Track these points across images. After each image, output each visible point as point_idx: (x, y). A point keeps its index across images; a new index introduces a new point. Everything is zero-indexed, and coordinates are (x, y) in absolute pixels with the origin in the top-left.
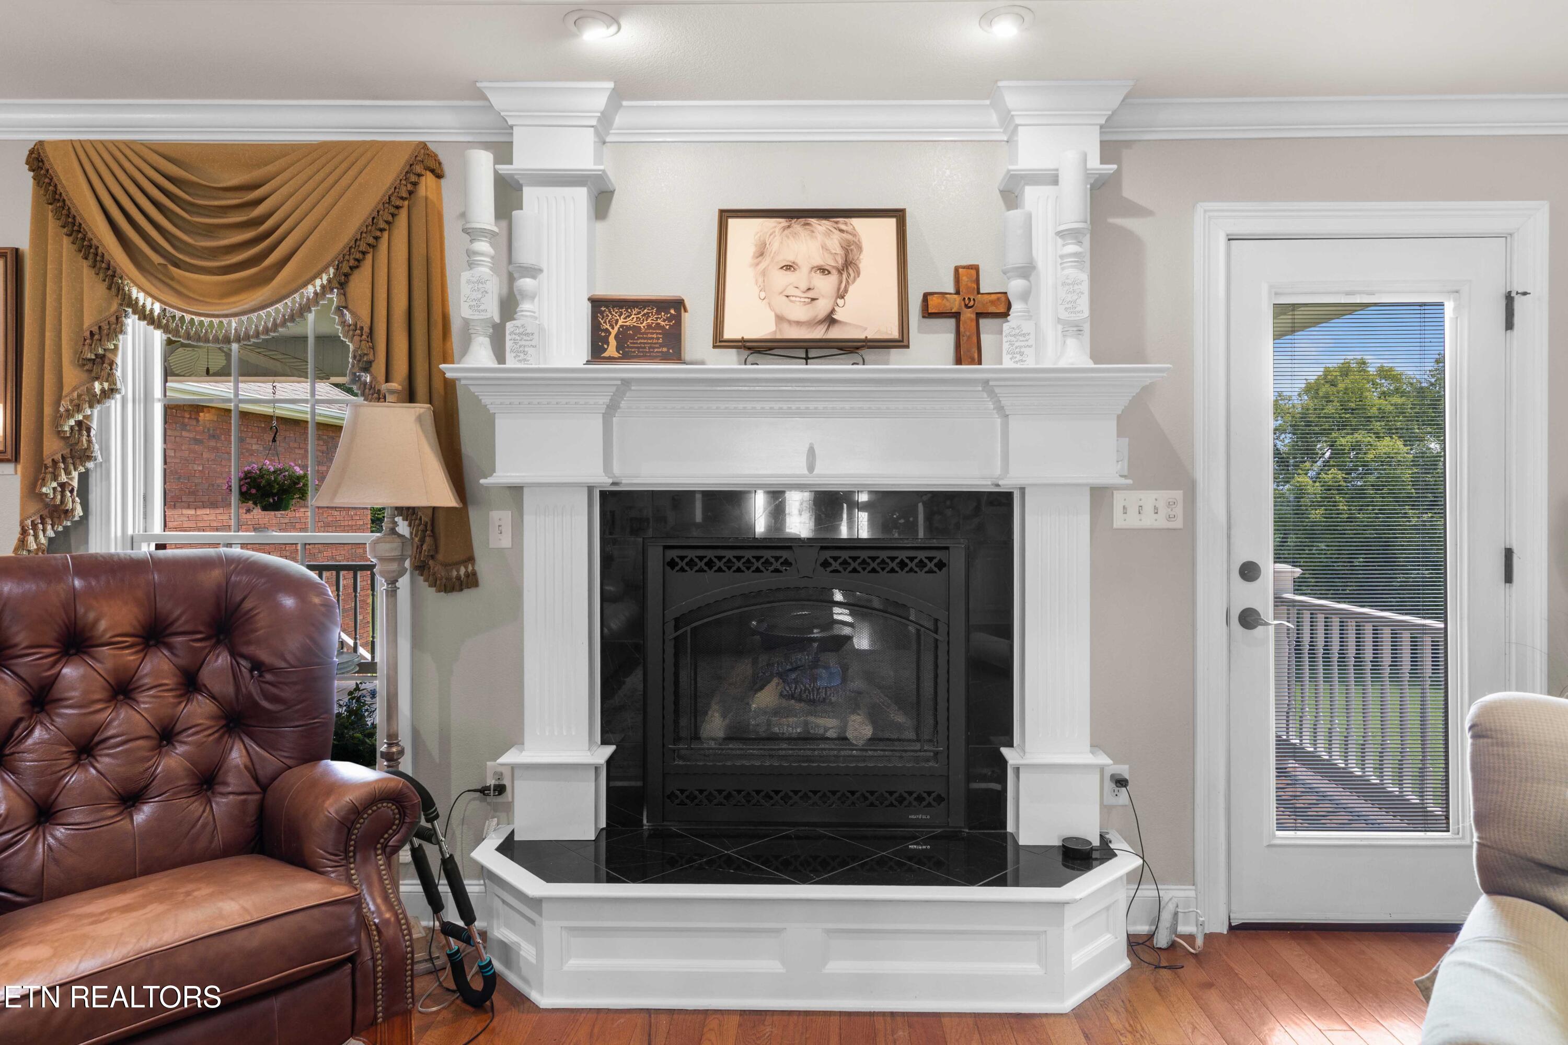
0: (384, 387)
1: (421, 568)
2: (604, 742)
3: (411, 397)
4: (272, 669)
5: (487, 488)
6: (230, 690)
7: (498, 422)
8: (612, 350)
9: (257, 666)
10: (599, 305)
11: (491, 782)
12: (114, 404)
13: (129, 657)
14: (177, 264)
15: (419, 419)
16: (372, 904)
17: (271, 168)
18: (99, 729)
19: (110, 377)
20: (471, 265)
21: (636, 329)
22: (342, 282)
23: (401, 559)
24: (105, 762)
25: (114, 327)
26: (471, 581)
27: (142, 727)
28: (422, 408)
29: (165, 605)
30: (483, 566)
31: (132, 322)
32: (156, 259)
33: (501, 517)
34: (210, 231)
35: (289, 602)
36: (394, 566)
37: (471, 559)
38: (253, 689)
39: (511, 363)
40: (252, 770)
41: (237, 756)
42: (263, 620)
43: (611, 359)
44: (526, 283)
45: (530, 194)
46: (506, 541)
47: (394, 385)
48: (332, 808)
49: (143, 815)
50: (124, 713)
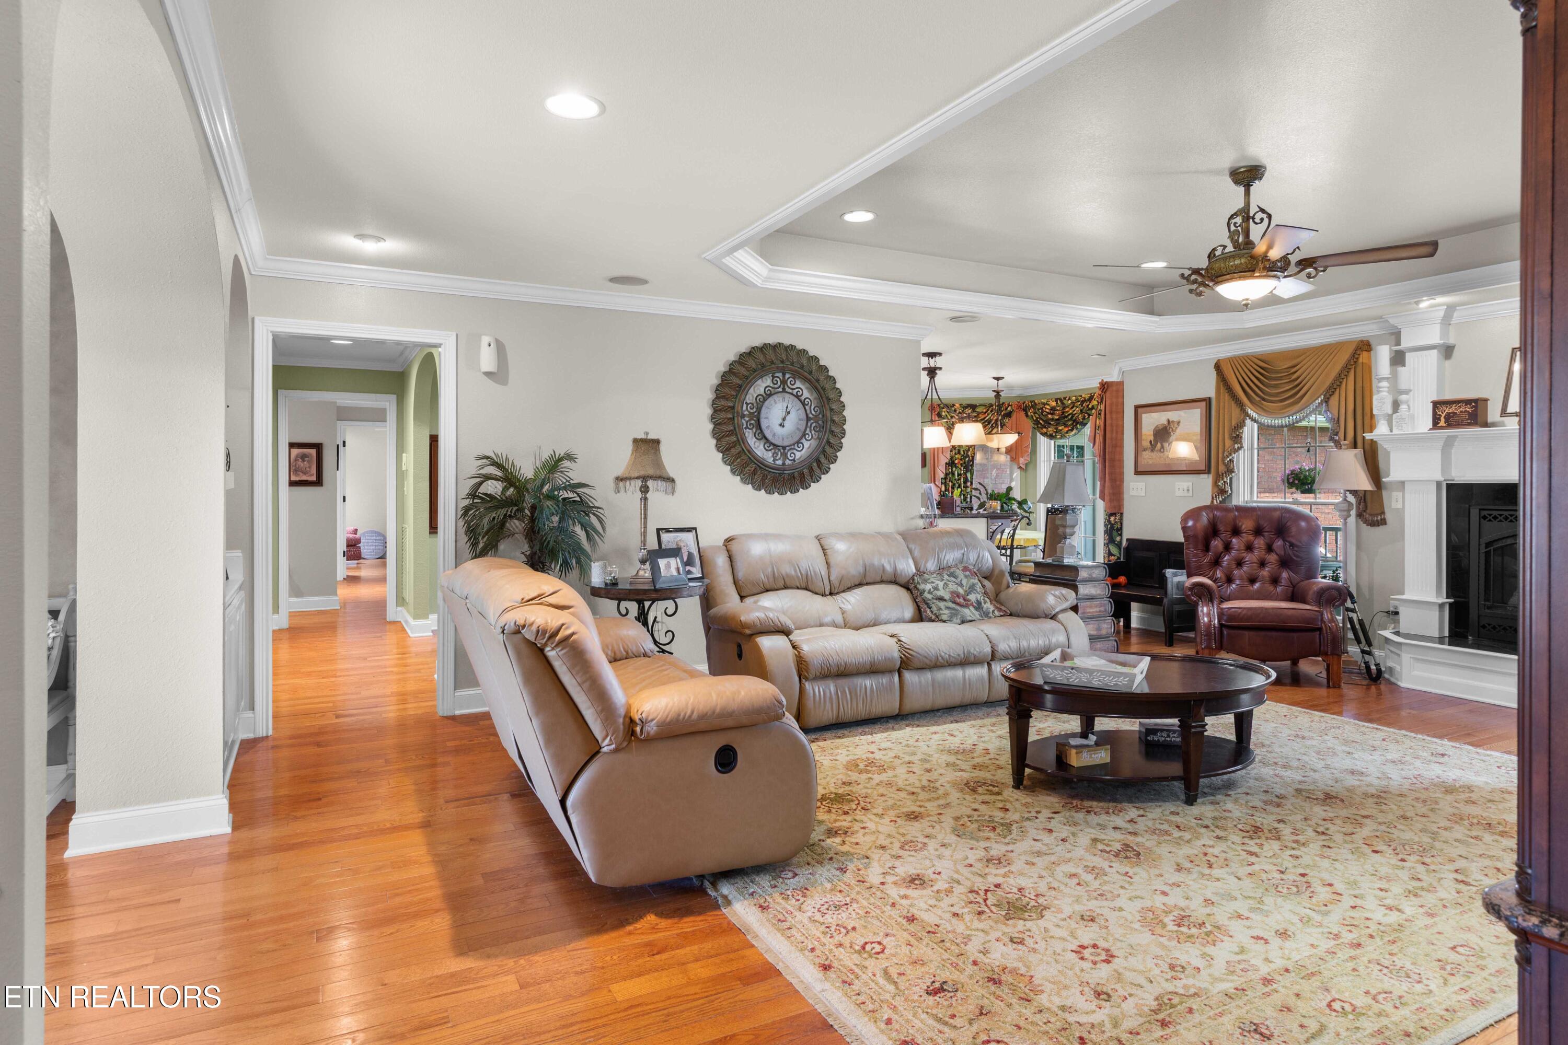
0: (1343, 442)
1: (1359, 515)
2: (1447, 597)
3: (1355, 446)
4: (1297, 546)
5: (1387, 482)
6: (1282, 553)
7: (1392, 455)
8: (1442, 423)
9: (1292, 545)
10: (1436, 404)
11: (1392, 609)
12: (1241, 452)
13: (1251, 538)
14: (1264, 399)
15: (1356, 455)
16: (1326, 616)
17: (1299, 360)
18: (1243, 558)
19: (1241, 443)
20: (1378, 392)
21: (1455, 413)
22: (1327, 401)
23: (1349, 510)
24: (1245, 568)
25: (1242, 424)
26: (1383, 522)
27: (1255, 560)
28: (1359, 451)
29: (1261, 522)
30: (1389, 516)
31: (1248, 421)
32: (1257, 399)
33: (1396, 495)
34: (1275, 386)
35: (1303, 524)
36: (1345, 513)
37: (1383, 513)
38: (1291, 553)
39: (1395, 431)
40: (1290, 579)
41: (1285, 575)
42: (1294, 530)
43: (1442, 428)
44: (1403, 397)
45: (1409, 356)
46: (1399, 506)
47: (1346, 442)
48: (1315, 588)
49: (1257, 586)
50: (1250, 555)
